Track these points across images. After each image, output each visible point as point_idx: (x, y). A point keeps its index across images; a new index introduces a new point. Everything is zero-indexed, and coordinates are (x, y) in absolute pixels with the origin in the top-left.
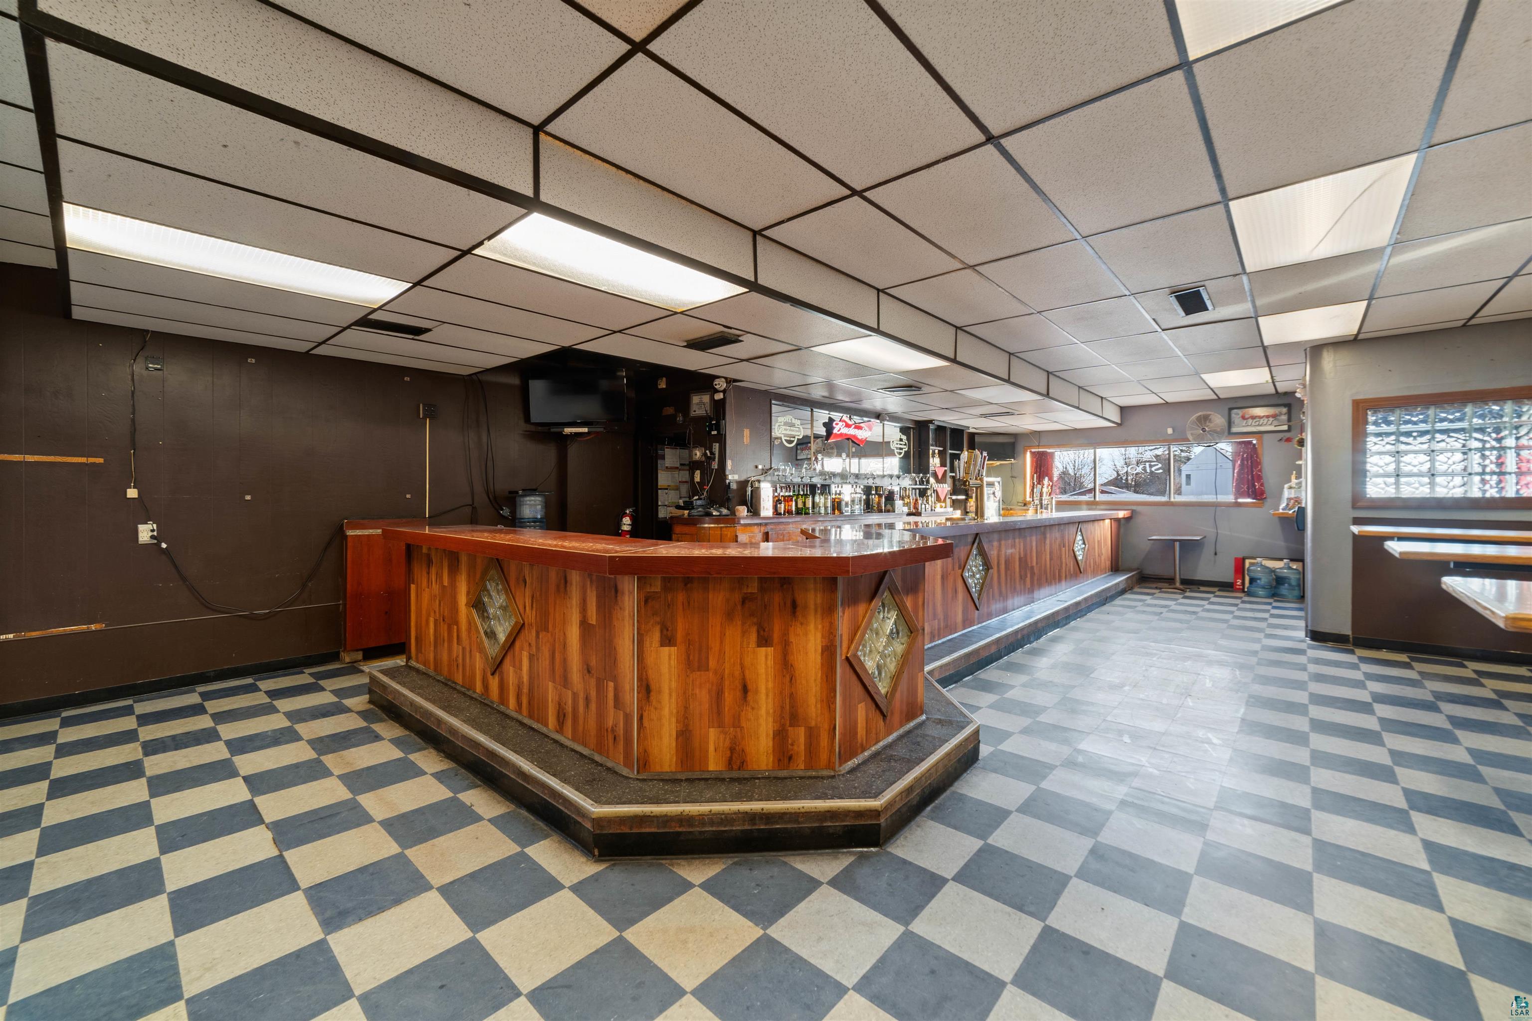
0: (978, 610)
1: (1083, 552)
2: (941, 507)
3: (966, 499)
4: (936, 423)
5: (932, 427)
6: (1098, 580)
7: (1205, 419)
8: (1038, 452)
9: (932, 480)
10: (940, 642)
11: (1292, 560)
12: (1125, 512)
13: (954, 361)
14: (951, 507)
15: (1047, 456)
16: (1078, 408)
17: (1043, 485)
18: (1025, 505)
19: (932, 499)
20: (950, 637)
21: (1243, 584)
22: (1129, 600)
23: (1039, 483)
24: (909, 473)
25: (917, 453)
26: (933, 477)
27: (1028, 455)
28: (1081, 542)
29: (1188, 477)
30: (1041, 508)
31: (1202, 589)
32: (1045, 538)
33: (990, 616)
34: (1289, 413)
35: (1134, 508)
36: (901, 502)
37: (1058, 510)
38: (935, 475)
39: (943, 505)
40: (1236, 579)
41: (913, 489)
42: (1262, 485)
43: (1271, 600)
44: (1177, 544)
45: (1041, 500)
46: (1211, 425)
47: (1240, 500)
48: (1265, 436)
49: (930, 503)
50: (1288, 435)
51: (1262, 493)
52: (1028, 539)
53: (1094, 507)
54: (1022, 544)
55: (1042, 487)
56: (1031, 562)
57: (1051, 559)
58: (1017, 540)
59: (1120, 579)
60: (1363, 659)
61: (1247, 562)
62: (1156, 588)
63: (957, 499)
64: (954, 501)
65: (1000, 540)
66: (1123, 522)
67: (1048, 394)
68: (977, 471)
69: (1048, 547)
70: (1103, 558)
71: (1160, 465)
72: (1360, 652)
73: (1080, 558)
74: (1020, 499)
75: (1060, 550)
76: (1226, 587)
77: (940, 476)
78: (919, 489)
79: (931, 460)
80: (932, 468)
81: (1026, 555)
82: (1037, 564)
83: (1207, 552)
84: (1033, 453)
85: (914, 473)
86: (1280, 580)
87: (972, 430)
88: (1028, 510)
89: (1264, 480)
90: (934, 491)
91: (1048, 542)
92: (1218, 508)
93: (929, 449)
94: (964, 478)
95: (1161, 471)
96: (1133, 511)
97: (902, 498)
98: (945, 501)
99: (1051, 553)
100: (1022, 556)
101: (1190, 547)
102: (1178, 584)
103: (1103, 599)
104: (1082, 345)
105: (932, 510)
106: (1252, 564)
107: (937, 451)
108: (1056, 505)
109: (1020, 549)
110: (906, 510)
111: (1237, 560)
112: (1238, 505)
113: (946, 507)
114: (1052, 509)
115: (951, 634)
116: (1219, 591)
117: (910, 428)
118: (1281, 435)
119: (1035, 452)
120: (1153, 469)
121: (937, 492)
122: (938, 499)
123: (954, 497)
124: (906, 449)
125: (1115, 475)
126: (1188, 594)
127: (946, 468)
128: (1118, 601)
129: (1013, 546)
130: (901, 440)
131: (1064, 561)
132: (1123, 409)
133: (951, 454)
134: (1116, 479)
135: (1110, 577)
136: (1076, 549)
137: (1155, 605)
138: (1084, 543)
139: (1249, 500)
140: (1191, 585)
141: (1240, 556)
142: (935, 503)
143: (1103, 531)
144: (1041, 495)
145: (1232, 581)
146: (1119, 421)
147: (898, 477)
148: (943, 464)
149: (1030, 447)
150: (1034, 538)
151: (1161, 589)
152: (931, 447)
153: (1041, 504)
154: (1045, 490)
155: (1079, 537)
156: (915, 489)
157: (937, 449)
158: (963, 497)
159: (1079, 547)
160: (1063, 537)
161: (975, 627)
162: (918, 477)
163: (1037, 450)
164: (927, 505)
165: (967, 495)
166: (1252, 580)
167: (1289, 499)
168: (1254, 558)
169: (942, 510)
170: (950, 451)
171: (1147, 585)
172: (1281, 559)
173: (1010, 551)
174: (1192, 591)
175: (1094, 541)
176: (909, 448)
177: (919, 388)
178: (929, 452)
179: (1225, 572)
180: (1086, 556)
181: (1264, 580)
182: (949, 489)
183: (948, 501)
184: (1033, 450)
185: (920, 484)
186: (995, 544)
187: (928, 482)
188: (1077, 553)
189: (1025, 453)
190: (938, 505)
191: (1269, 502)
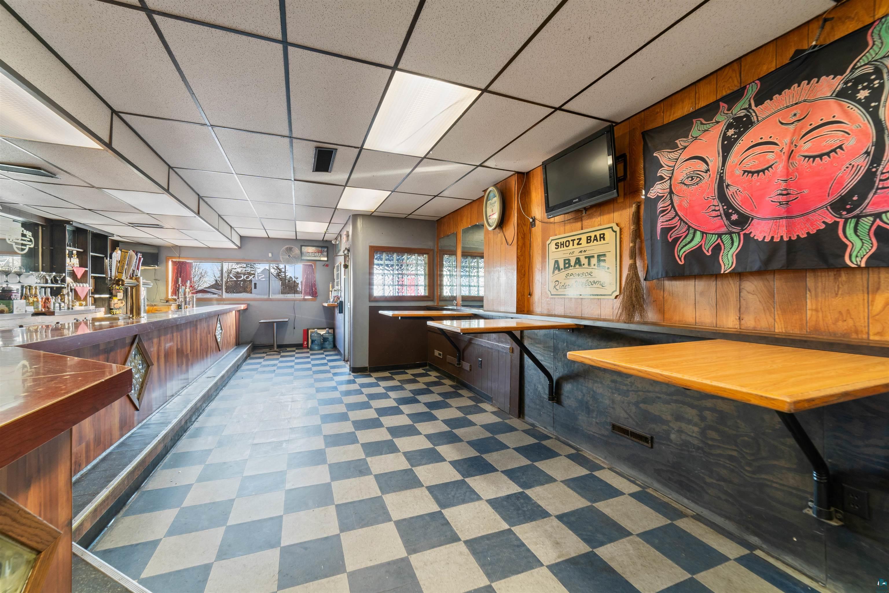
0: (137, 409)
1: (221, 336)
2: (81, 305)
3: (110, 298)
4: (74, 224)
5: (68, 228)
6: (230, 354)
7: (290, 249)
8: (179, 262)
9: (69, 280)
10: (89, 467)
11: (330, 328)
12: (245, 305)
13: (109, 145)
14: (92, 305)
15: (186, 266)
16: (218, 230)
17: (186, 286)
18: (167, 301)
19: (69, 298)
20: (104, 454)
21: (308, 344)
22: (251, 364)
23: (183, 285)
24: (36, 270)
25: (48, 253)
26: (70, 277)
27: (170, 264)
28: (219, 329)
29: (255, 284)
30: (186, 304)
31: (288, 349)
32: (197, 329)
33: (150, 411)
34: (327, 251)
35: (248, 302)
36: (23, 301)
37: (197, 306)
38: (73, 275)
39: (84, 303)
40: (304, 341)
41: (42, 287)
42: (316, 289)
43: (322, 352)
44: (275, 324)
45: (185, 298)
46: (293, 254)
47: (306, 297)
48: (317, 262)
49: (66, 301)
50: (327, 263)
51: (316, 293)
52: (184, 331)
53: (222, 302)
54: (179, 337)
55: (186, 288)
56: (187, 351)
57: (201, 345)
58: (175, 334)
59: (243, 351)
60: (379, 379)
61: (310, 331)
62: (263, 353)
63: (100, 298)
64: (95, 300)
65: (159, 337)
66: (241, 312)
67: (199, 213)
68: (131, 271)
69: (198, 336)
70: (231, 338)
71: (263, 276)
72: (375, 375)
73: (219, 340)
74: (163, 297)
75: (207, 336)
76: (299, 346)
77: (79, 276)
78: (51, 288)
79: (68, 260)
80: (68, 268)
81: (182, 346)
82: (191, 351)
83: (290, 328)
84: (174, 263)
85: (42, 271)
86: (325, 339)
87: (116, 238)
88: (171, 305)
89: (317, 286)
90: (71, 290)
91: (199, 332)
92: (296, 302)
93: (65, 249)
94: (116, 277)
95: (264, 279)
96: (248, 305)
97: (24, 297)
98: (85, 299)
99: (201, 340)
100: (179, 347)
101: (282, 325)
102: (275, 349)
103: (237, 367)
104: (235, 176)
105: (68, 308)
106: (312, 332)
107: (75, 252)
108: (196, 301)
109: (177, 341)
110: (31, 309)
111: (304, 330)
112: (305, 300)
113: (86, 305)
114: (193, 305)
115: (105, 450)
116: (296, 349)
117: (37, 225)
118: (324, 263)
119: (175, 262)
120: (260, 278)
121: (75, 290)
122: (77, 296)
123: (97, 296)
124: (32, 246)
125: (214, 282)
126: (282, 354)
127: (86, 269)
128: (244, 367)
129: (172, 340)
130: (23, 235)
131: (209, 345)
132: (242, 238)
133: (92, 256)
134: (215, 284)
135: (237, 350)
136: (217, 334)
137: (268, 366)
138: (221, 329)
139: (310, 297)
140: (282, 348)
141: (306, 328)
142: (73, 301)
143: (231, 319)
144: (185, 294)
145: (302, 343)
146: (239, 245)
147: (19, 274)
148: (83, 264)
149: (172, 257)
150: (188, 330)
151: (266, 353)
152: (67, 248)
153: (185, 301)
154: (187, 290)
155: (219, 325)
156: (45, 288)
157: (75, 251)
158: (108, 296)
159: (218, 332)
160: (208, 326)
161: (135, 429)
162: (50, 276)
163: (178, 260)
164: (63, 304)
165: (111, 294)
166: (313, 342)
167: (335, 297)
168: (314, 329)
169: (82, 308)
170: (91, 254)
171: (257, 351)
172: (325, 329)
173: (168, 345)
174: (283, 352)
175: (227, 327)
176: (36, 244)
177: (52, 175)
178: (65, 252)
179: (298, 338)
180: (223, 339)
181: (318, 340)
182: (91, 288)
183: (90, 300)
184: (174, 260)
185: (52, 283)
186: (155, 340)
187: (63, 281)
188: (218, 337)
189: (167, 262)
190: (78, 303)
191: (319, 298)
